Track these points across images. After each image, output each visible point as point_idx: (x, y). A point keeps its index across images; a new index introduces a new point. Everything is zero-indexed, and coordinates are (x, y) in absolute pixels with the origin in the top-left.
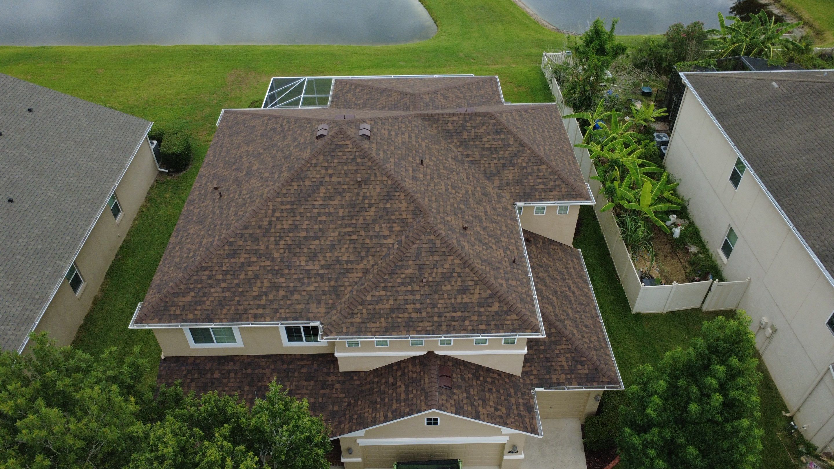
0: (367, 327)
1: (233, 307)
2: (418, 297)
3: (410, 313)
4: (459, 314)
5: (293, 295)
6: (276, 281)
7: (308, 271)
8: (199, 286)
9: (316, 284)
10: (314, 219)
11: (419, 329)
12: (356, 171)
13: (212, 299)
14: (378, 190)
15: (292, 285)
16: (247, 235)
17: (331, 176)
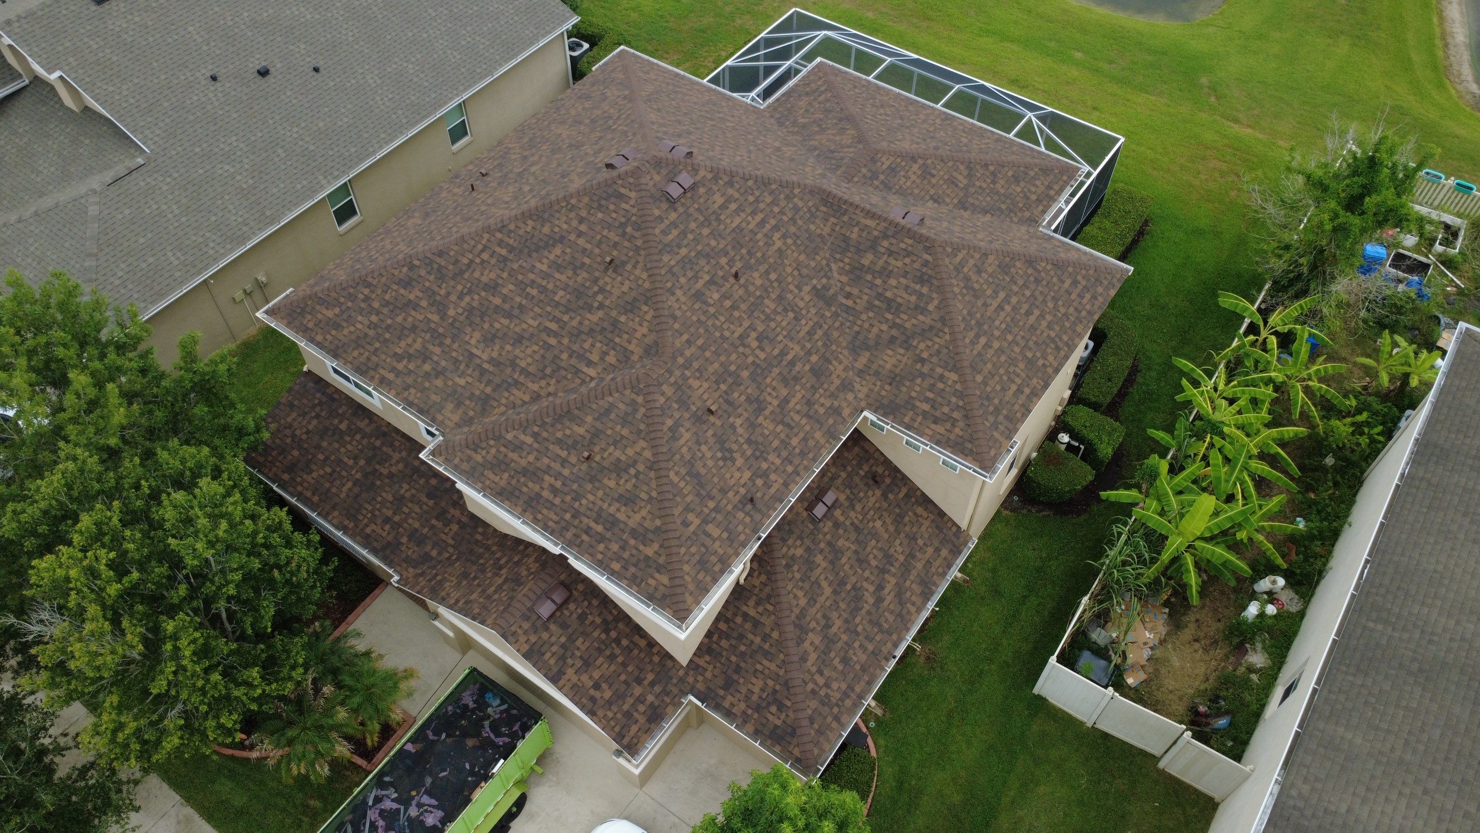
0: (482, 474)
1: (367, 354)
2: (566, 472)
3: (542, 488)
4: (599, 528)
5: (437, 377)
6: (431, 347)
7: (472, 355)
8: (350, 304)
9: (470, 380)
10: (522, 287)
11: (539, 516)
12: (616, 244)
13: (352, 329)
14: (625, 289)
15: (443, 363)
16: (435, 266)
17: (580, 234)
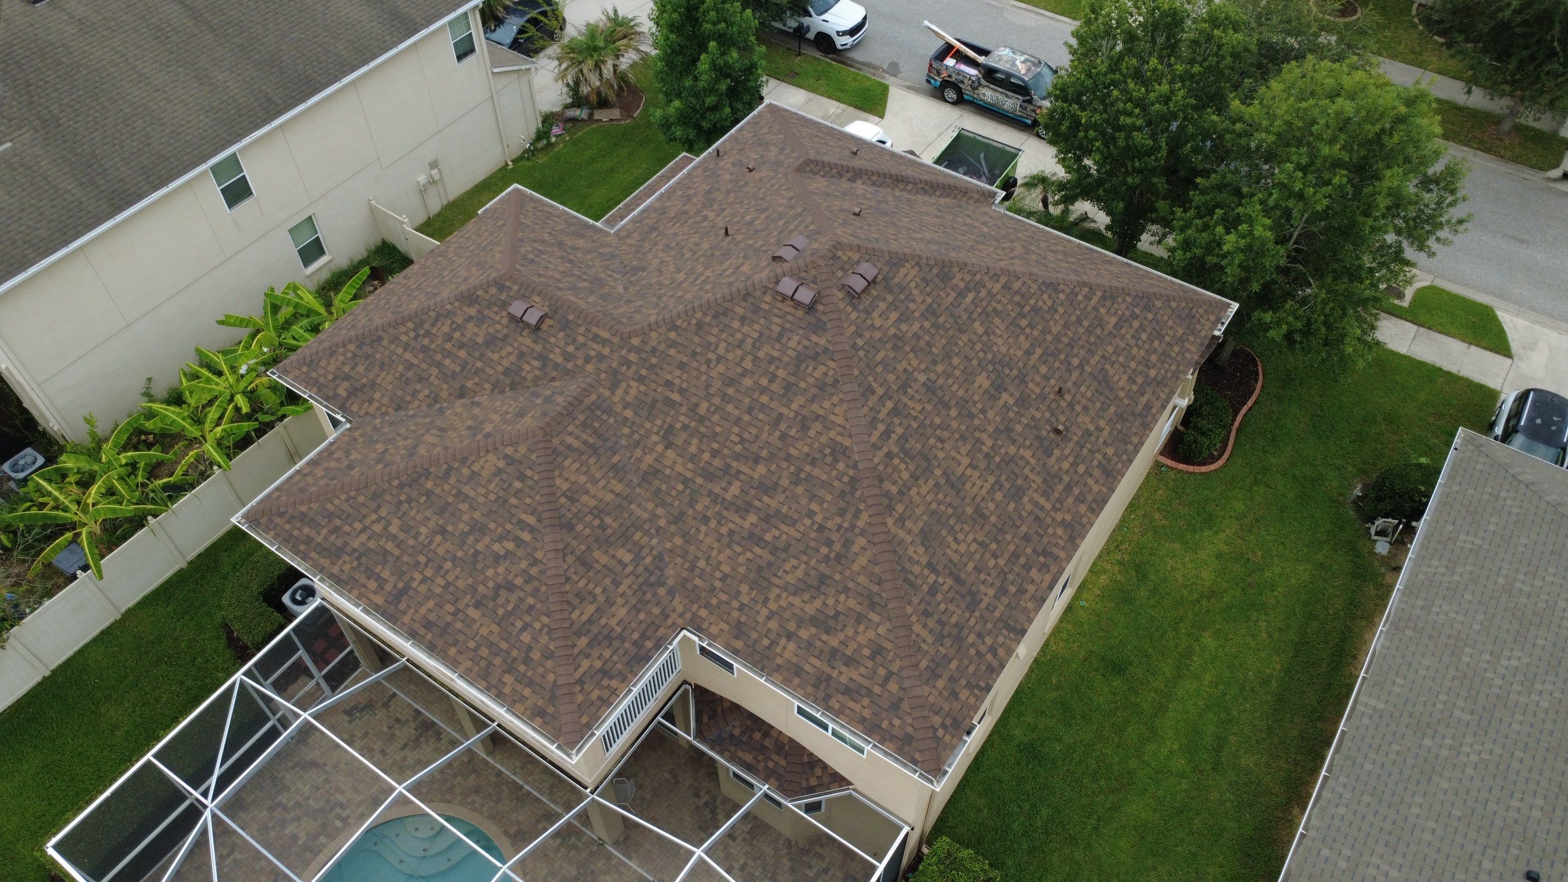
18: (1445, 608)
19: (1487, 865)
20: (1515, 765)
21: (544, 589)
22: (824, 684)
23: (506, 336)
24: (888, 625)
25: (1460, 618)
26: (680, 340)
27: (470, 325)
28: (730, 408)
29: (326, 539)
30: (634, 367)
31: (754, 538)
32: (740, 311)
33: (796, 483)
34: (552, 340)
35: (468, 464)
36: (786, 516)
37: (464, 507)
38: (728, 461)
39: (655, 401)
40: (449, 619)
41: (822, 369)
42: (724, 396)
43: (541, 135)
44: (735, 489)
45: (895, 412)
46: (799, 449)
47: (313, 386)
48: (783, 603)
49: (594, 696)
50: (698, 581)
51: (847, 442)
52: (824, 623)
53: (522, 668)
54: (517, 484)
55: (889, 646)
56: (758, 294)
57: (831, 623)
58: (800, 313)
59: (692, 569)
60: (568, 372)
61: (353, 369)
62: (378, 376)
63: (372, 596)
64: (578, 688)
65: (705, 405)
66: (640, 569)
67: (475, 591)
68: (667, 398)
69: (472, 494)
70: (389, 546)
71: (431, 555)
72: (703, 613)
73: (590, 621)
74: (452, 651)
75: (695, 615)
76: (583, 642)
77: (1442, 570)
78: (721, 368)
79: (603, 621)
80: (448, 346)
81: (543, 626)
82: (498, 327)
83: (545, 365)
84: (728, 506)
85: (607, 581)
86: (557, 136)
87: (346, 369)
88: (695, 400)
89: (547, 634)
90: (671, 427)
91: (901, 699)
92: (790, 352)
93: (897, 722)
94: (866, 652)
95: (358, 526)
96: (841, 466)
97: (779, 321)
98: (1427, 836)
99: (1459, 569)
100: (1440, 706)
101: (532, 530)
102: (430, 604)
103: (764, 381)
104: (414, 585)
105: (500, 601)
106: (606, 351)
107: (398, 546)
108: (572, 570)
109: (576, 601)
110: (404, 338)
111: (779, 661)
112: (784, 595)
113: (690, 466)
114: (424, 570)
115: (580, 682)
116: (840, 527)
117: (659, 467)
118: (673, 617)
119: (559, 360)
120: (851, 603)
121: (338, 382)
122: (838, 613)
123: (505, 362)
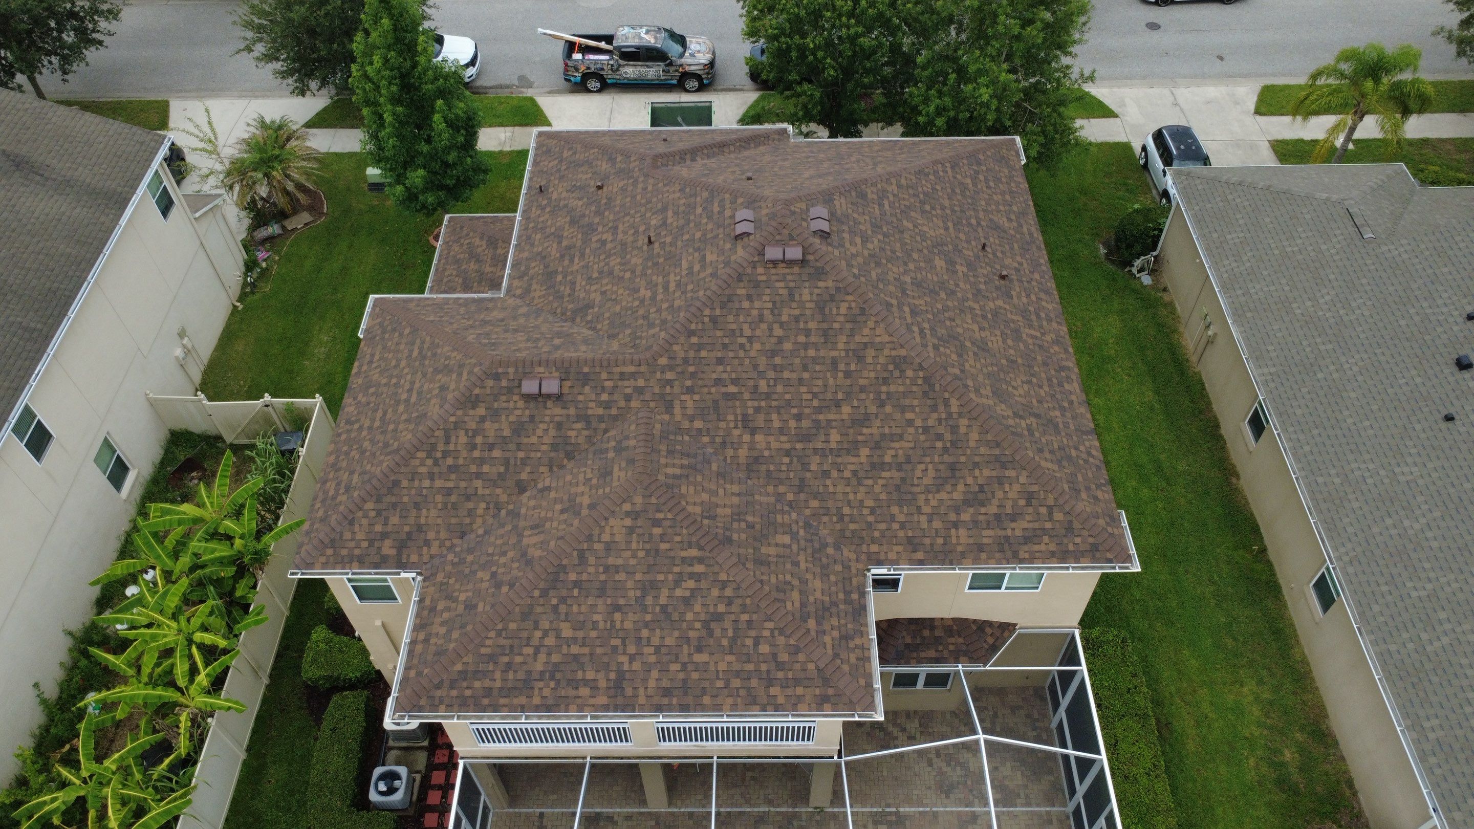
18: (1257, 287)
19: (1418, 427)
20: (1382, 358)
21: (748, 601)
22: (1006, 546)
23: (532, 417)
24: (1025, 473)
25: (1272, 288)
26: (705, 340)
27: (487, 425)
28: (786, 374)
29: (504, 680)
30: (677, 383)
31: (877, 466)
32: (742, 292)
33: (882, 405)
34: (581, 398)
35: (596, 538)
36: (892, 435)
37: (621, 576)
38: (814, 417)
39: (715, 401)
40: (682, 675)
41: (846, 305)
42: (775, 367)
43: (250, 265)
44: (835, 436)
45: (914, 313)
46: (867, 377)
47: (351, 562)
48: (934, 503)
49: (853, 658)
50: (852, 526)
51: (903, 352)
52: (976, 499)
53: (780, 675)
54: (657, 531)
55: (1035, 488)
56: (749, 271)
57: (981, 496)
58: (796, 270)
59: (841, 518)
60: (615, 418)
61: (386, 524)
62: (418, 517)
63: (592, 701)
64: (839, 661)
65: (763, 383)
66: (802, 542)
67: (688, 639)
68: (726, 394)
69: (620, 562)
70: (575, 650)
71: (621, 634)
72: (874, 548)
73: (803, 605)
74: (707, 700)
75: (869, 554)
76: (811, 623)
77: (1234, 264)
78: (757, 346)
79: (811, 599)
80: (476, 454)
81: (772, 631)
82: (518, 412)
83: (588, 423)
84: (838, 452)
85: (788, 566)
86: (265, 260)
87: (378, 528)
88: (751, 383)
89: (780, 634)
90: (745, 416)
91: (1070, 522)
92: (808, 305)
93: (1078, 540)
94: (1022, 502)
95: (529, 651)
96: (910, 373)
97: (782, 284)
98: (1371, 432)
99: (1245, 258)
100: (1308, 349)
101: (700, 560)
102: (655, 674)
103: (802, 339)
104: (626, 667)
105: (718, 632)
106: (641, 383)
107: (583, 645)
108: (758, 573)
109: (781, 596)
110: (423, 470)
111: (960, 549)
112: (930, 496)
113: (783, 438)
114: (625, 650)
115: (836, 656)
116: (940, 421)
117: (755, 453)
118: (854, 567)
119: (600, 411)
120: (987, 473)
121: (377, 544)
122: (981, 486)
123: (546, 440)
